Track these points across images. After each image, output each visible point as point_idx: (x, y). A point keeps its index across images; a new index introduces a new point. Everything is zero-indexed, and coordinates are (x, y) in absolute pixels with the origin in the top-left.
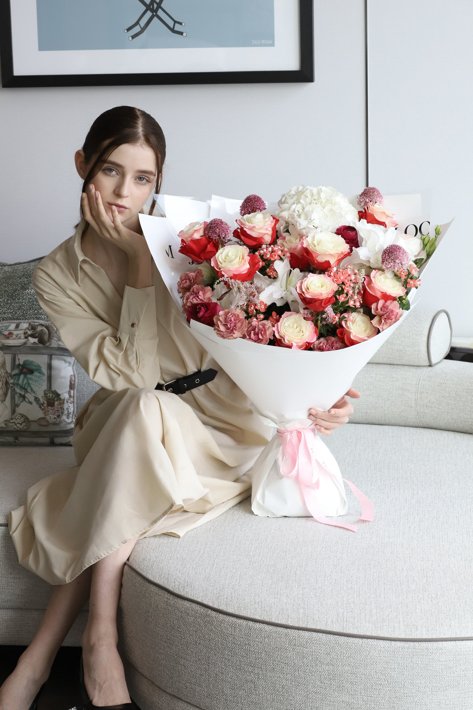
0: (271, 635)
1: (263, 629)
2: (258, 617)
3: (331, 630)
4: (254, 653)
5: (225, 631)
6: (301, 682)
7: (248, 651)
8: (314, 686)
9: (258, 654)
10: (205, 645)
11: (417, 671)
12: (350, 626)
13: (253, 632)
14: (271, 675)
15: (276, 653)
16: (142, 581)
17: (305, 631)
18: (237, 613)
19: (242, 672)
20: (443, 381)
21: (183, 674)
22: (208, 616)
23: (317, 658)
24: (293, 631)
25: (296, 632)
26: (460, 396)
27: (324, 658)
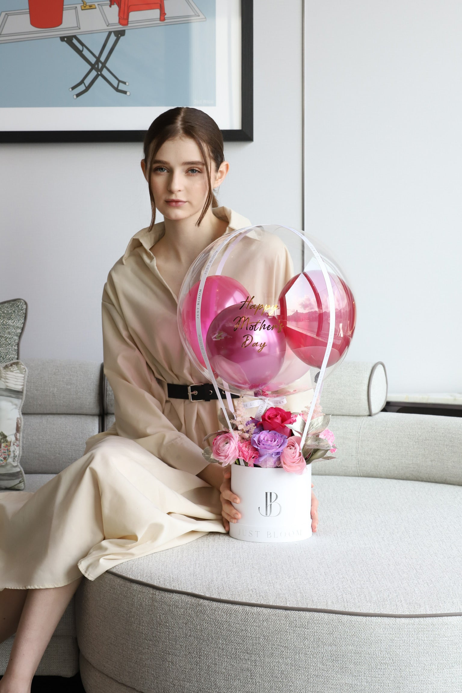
0: (270, 618)
1: (261, 613)
4: (251, 638)
5: (219, 619)
6: (302, 666)
7: (245, 637)
8: (316, 669)
9: (256, 639)
10: (196, 636)
11: (422, 648)
12: (351, 605)
13: (250, 617)
14: (269, 661)
16: (122, 582)
17: (306, 612)
19: (237, 661)
21: (170, 671)
22: (200, 605)
23: (319, 638)
24: (293, 612)
25: (297, 613)
27: (327, 638)
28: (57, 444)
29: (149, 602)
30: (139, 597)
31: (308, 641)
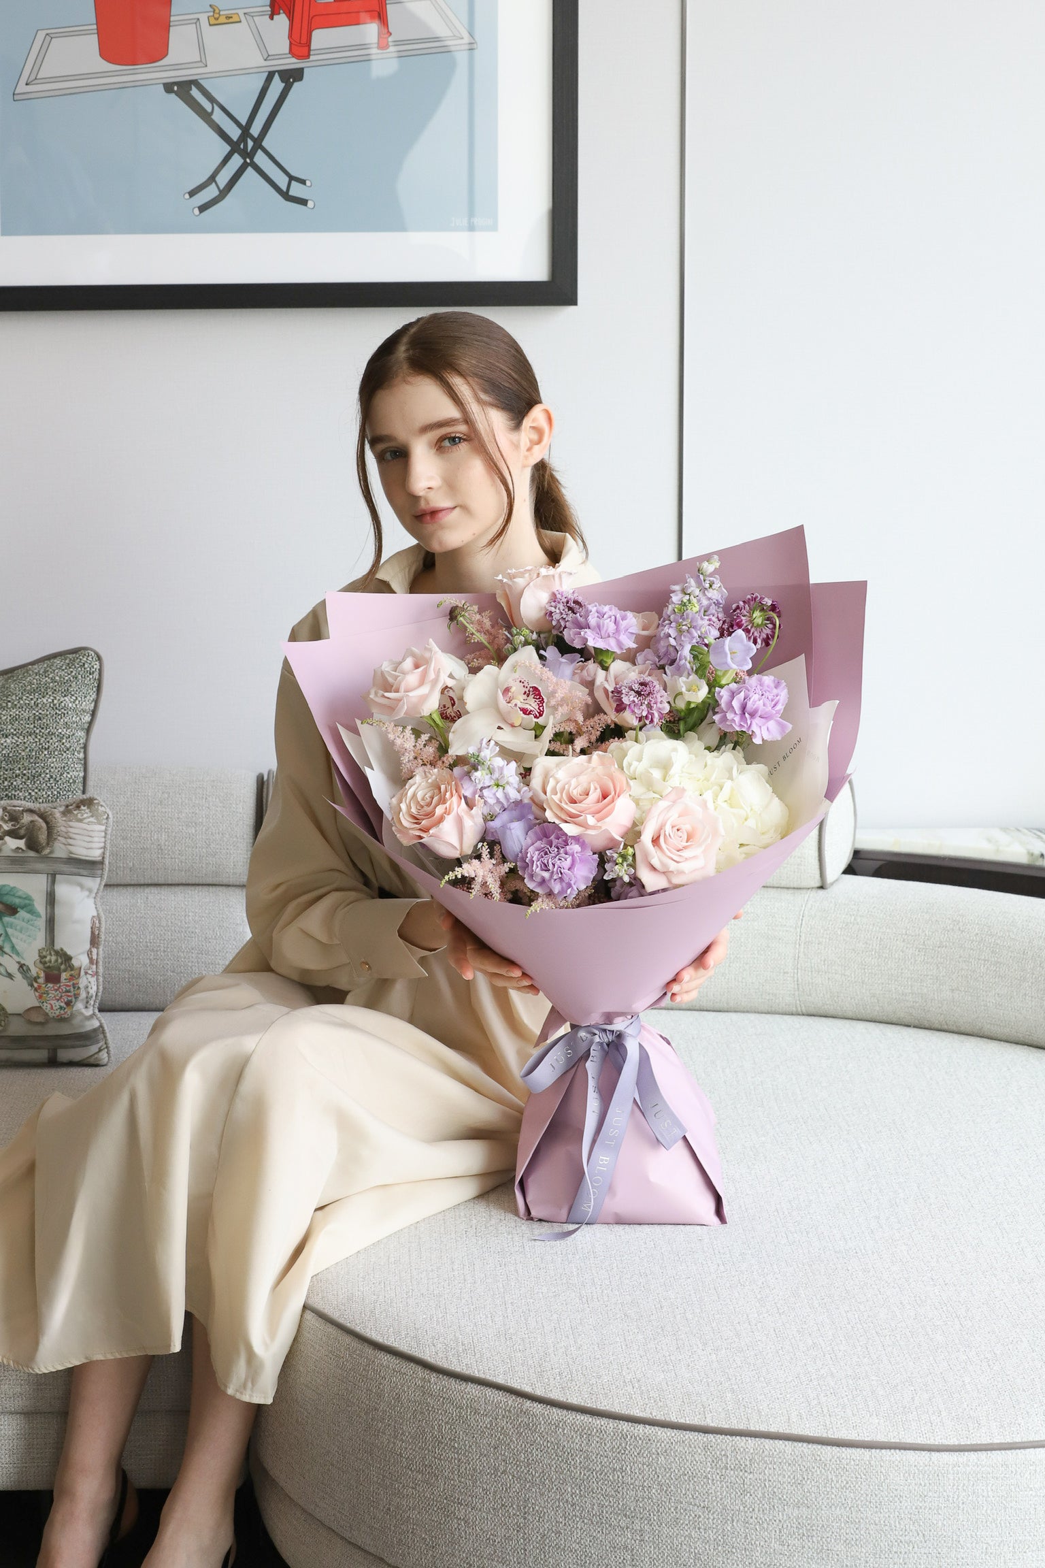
0: (671, 1450)
1: (654, 1437)
2: (638, 1411)
3: (800, 1433)
4: (634, 1487)
5: (565, 1443)
6: (738, 1545)
7: (619, 1485)
8: (766, 1552)
9: (643, 1489)
10: (517, 1474)
11: (983, 1512)
12: (839, 1423)
13: (630, 1445)
14: (670, 1534)
15: (684, 1486)
16: (355, 1344)
17: (747, 1438)
18: (590, 1404)
19: (604, 1529)
20: (853, 917)
21: (462, 1538)
22: (525, 1413)
23: (774, 1492)
24: (721, 1438)
25: (728, 1441)
26: (889, 948)
27: (789, 1492)
28: (169, 950)
29: (415, 1396)
30: (394, 1382)
31: (751, 1498)
